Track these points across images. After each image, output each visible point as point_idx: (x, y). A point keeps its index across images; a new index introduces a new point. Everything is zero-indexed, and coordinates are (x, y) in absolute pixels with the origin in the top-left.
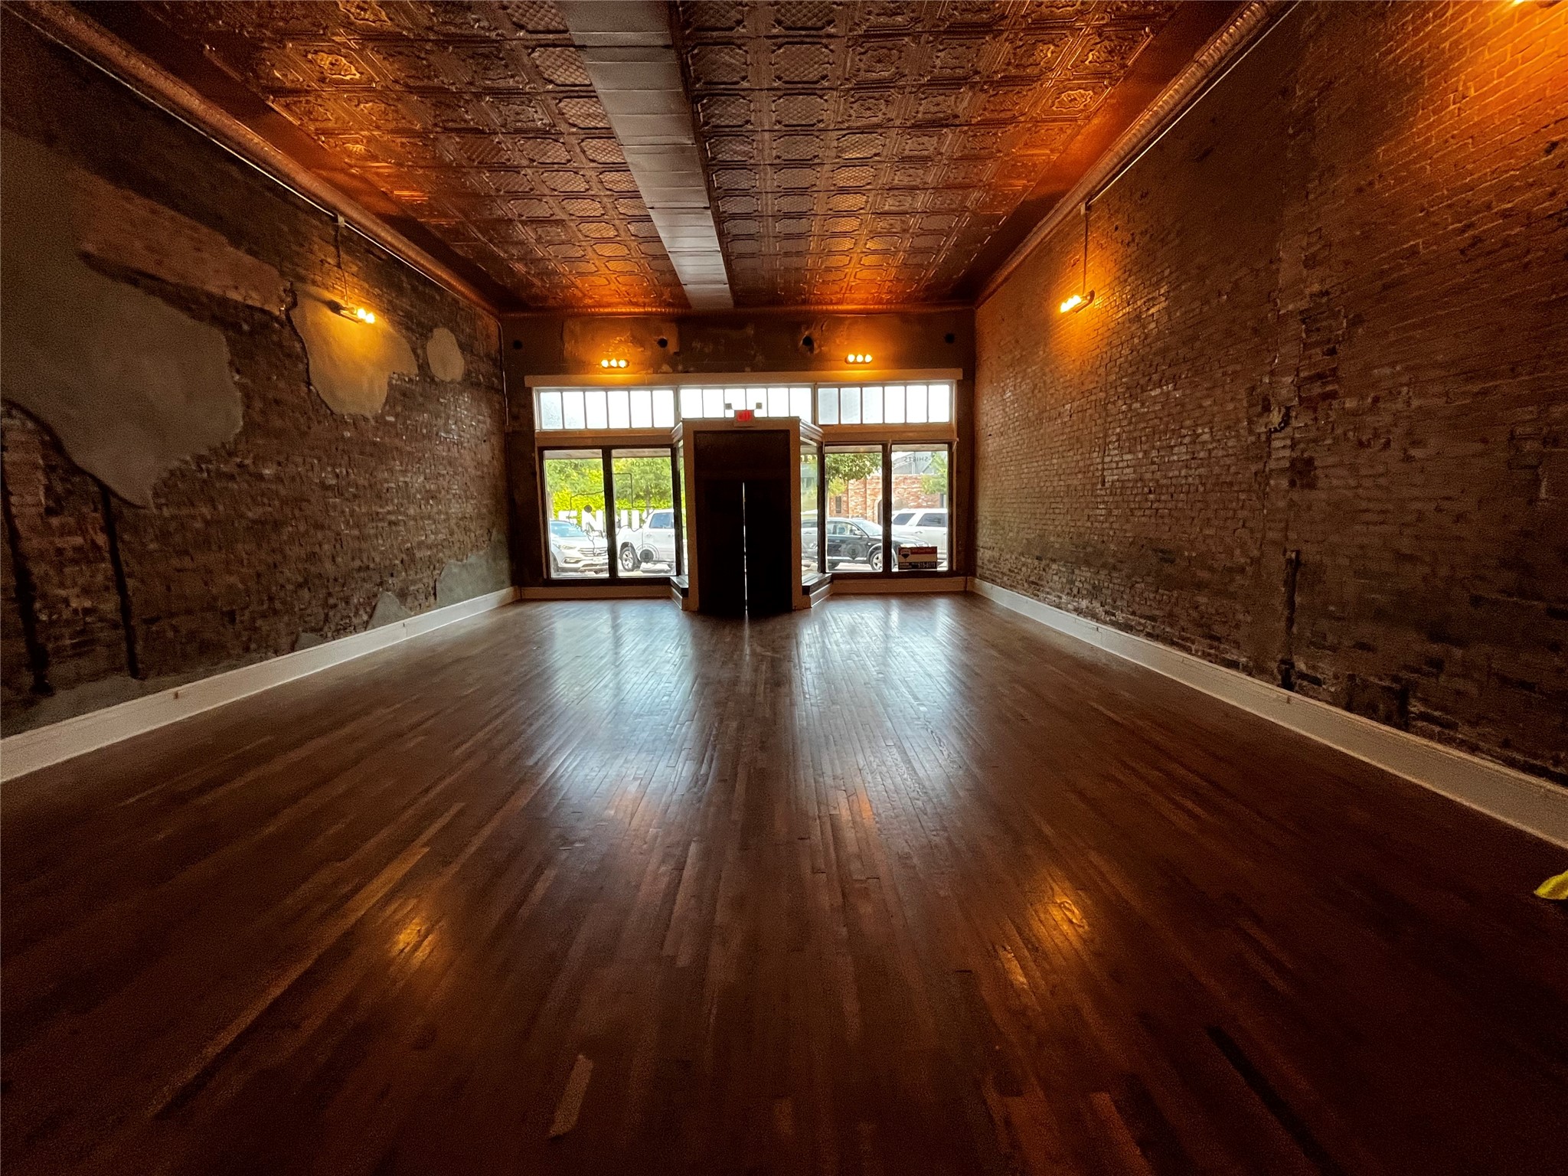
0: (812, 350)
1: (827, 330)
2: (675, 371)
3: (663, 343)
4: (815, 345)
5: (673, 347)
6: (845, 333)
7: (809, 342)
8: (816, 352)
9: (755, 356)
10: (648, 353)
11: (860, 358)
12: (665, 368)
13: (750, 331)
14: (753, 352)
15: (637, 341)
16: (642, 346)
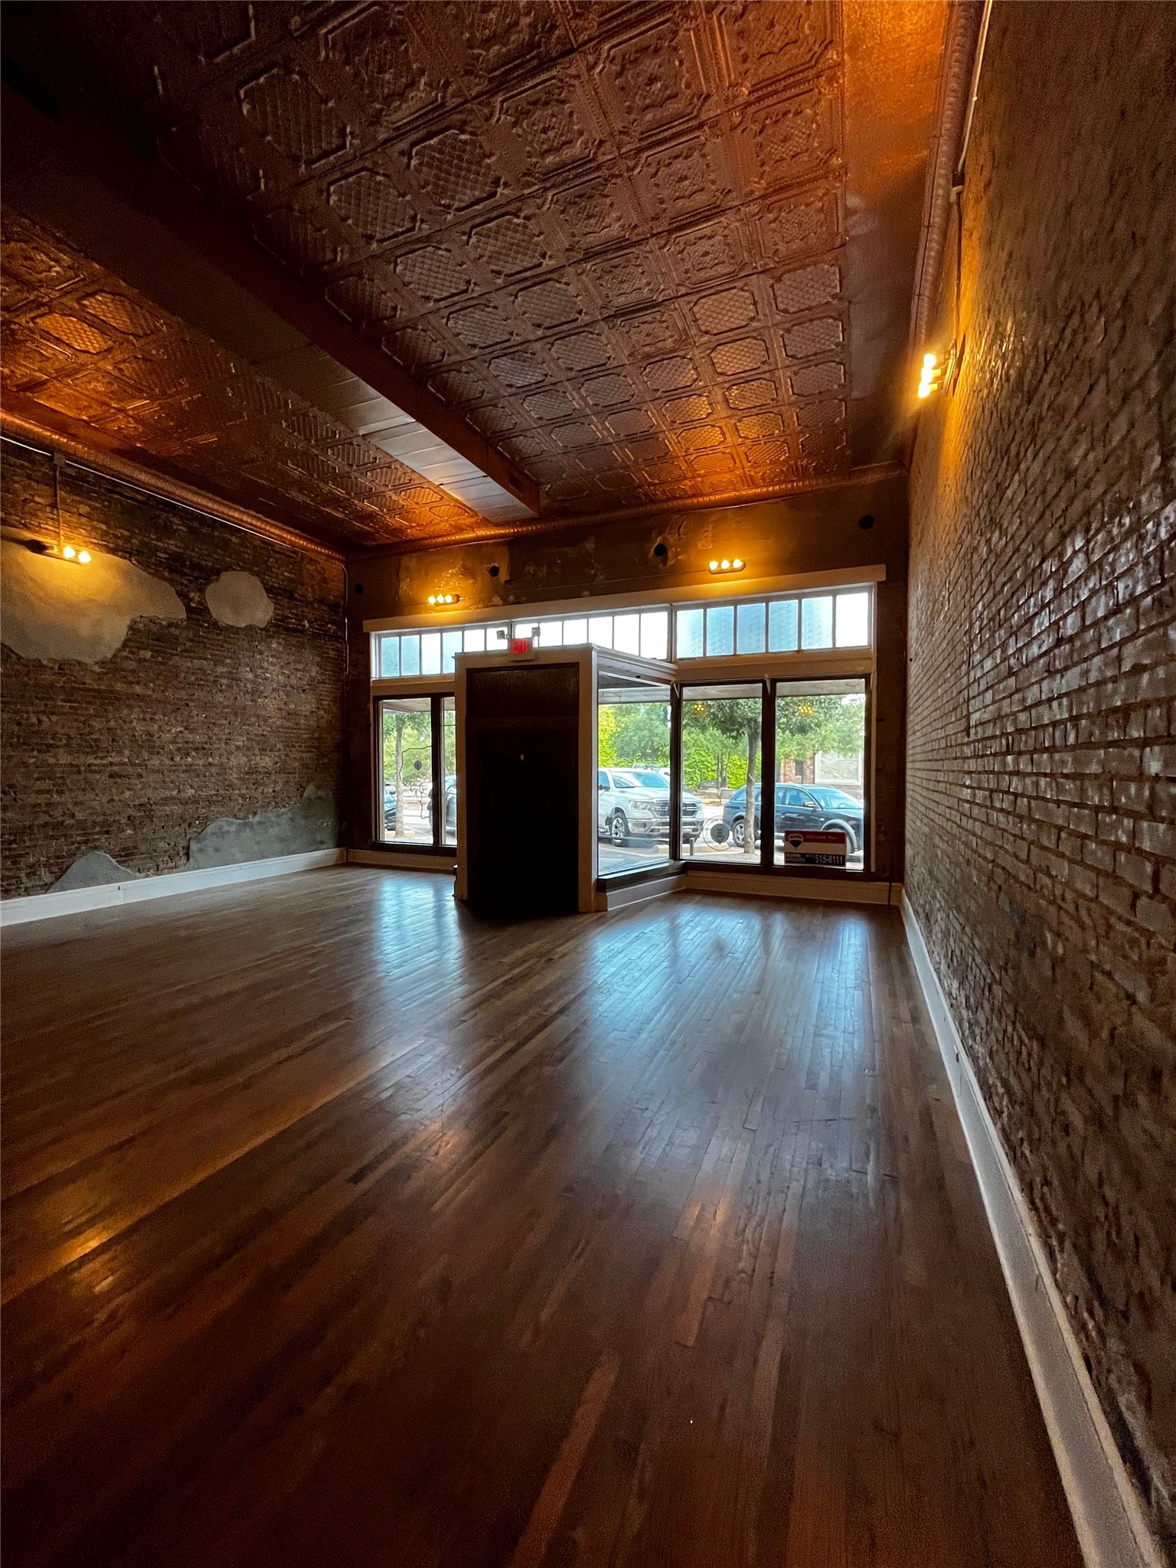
0: (665, 561)
1: (685, 534)
2: (506, 603)
3: (494, 571)
4: (670, 555)
5: (503, 576)
6: (709, 534)
7: (661, 550)
8: (670, 563)
9: (596, 575)
10: (479, 584)
11: (725, 565)
12: (496, 600)
13: (590, 545)
14: (592, 572)
15: (468, 572)
16: (474, 577)
